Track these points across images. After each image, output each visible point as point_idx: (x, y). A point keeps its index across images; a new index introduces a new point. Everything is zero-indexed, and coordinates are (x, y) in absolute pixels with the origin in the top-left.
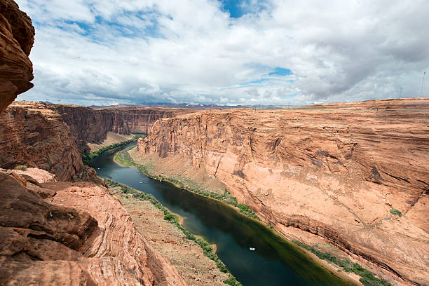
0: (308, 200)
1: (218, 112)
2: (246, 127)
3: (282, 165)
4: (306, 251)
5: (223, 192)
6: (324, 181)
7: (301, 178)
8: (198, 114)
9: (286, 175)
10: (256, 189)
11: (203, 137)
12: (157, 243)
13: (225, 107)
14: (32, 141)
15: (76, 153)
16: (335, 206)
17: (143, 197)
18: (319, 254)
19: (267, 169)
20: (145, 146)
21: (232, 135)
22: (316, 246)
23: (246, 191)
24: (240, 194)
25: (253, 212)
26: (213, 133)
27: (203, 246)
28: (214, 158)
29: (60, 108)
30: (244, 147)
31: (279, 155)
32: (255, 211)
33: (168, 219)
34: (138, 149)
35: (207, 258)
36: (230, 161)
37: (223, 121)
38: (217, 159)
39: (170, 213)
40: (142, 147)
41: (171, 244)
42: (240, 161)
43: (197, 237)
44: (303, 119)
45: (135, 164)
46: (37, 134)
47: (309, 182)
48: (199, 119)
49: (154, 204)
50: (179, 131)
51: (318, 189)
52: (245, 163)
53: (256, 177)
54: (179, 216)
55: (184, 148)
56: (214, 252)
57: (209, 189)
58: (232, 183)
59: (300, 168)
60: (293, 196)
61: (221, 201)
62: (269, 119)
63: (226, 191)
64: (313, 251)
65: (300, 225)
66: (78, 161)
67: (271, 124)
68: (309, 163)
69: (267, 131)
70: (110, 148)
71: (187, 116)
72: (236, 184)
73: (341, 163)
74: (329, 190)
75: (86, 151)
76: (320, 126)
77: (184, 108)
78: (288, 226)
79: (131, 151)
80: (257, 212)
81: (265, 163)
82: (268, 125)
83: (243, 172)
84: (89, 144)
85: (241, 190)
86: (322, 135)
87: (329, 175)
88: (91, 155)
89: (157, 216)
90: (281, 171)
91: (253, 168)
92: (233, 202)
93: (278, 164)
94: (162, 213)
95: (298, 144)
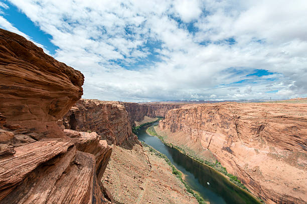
0: (302, 184)
1: (209, 105)
2: (231, 115)
3: (268, 147)
5: (214, 162)
7: (291, 161)
8: (195, 106)
9: (276, 157)
10: (244, 164)
11: (199, 121)
12: (167, 189)
13: (215, 102)
14: (112, 119)
15: (129, 126)
17: (160, 155)
19: (253, 149)
20: (163, 124)
21: (220, 121)
23: (234, 164)
24: (229, 165)
25: (241, 183)
26: (205, 118)
27: (199, 200)
28: (207, 136)
29: (125, 104)
30: (231, 130)
31: (264, 138)
32: (244, 182)
33: (175, 173)
34: (159, 126)
36: (219, 139)
37: (213, 111)
38: (209, 137)
39: (177, 170)
40: (161, 125)
41: (176, 192)
42: (228, 140)
43: (195, 193)
44: (287, 110)
45: (157, 135)
46: (114, 116)
47: (302, 167)
48: (196, 110)
49: (167, 161)
50: (183, 117)
52: (232, 142)
53: (242, 154)
54: (182, 173)
55: (186, 128)
57: (201, 157)
58: (222, 155)
59: (289, 152)
60: (284, 177)
61: (214, 168)
62: (252, 110)
63: (217, 161)
66: (130, 131)
67: (254, 114)
68: (299, 149)
69: (251, 119)
70: (145, 125)
71: (188, 108)
72: (225, 157)
75: (134, 126)
77: (186, 102)
79: (155, 127)
80: (246, 184)
81: (251, 143)
82: (251, 114)
83: (231, 149)
84: (136, 122)
85: (230, 162)
88: (136, 129)
89: (168, 170)
90: (267, 152)
91: (239, 146)
92: (224, 171)
93: (264, 146)
94: (171, 169)
95: (284, 131)
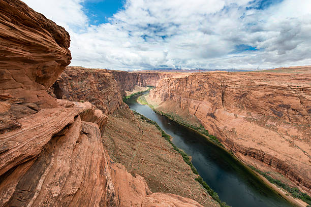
0: (265, 140)
2: (220, 84)
3: (245, 112)
4: (258, 174)
5: (199, 126)
6: (282, 127)
7: (261, 123)
8: (186, 75)
9: (250, 120)
10: (223, 127)
11: (189, 90)
12: (157, 148)
14: (101, 89)
15: (119, 96)
16: (291, 148)
17: (151, 122)
18: (269, 179)
19: (233, 114)
21: (209, 90)
22: (268, 173)
23: (215, 127)
24: (211, 128)
25: (219, 141)
26: (195, 87)
27: (184, 156)
28: (195, 104)
29: (114, 72)
30: (217, 98)
31: (244, 105)
32: (221, 141)
33: (164, 136)
34: (150, 96)
35: (185, 163)
36: (205, 106)
37: (203, 80)
38: (197, 105)
39: (166, 133)
40: (152, 94)
41: (164, 151)
42: (213, 107)
43: (180, 150)
44: (269, 79)
46: (103, 85)
47: (268, 127)
48: (187, 79)
49: (157, 127)
50: (174, 86)
51: (275, 133)
52: (216, 108)
53: (224, 119)
54: (170, 136)
55: (176, 96)
56: (190, 161)
57: (190, 123)
58: (206, 120)
59: (262, 116)
60: (253, 135)
61: (198, 131)
62: (239, 79)
63: (201, 125)
64: (265, 176)
65: (256, 156)
66: (121, 100)
67: (240, 83)
68: (270, 113)
69: (236, 88)
70: (136, 94)
71: (180, 77)
72: (208, 122)
73: (302, 115)
74: (287, 134)
75: (125, 95)
76: (285, 85)
78: (245, 155)
79: (146, 97)
81: (232, 110)
82: (237, 83)
83: (215, 114)
84: (126, 92)
85: (212, 126)
86: (286, 92)
87: (288, 123)
88: (127, 98)
89: (158, 134)
90: (244, 116)
91: (222, 112)
92: (206, 133)
93: (242, 111)
94: (161, 133)
95: (262, 98)
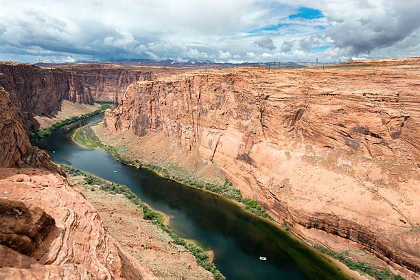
0: (338, 194)
1: (216, 72)
2: (255, 93)
3: (304, 146)
4: (332, 259)
5: (222, 183)
6: (360, 168)
7: (329, 164)
8: (188, 75)
9: (310, 160)
10: (268, 179)
11: (196, 108)
12: (135, 249)
13: (226, 65)
15: (19, 129)
16: (375, 201)
17: (114, 189)
18: (349, 264)
19: (283, 152)
20: (114, 119)
21: (236, 105)
22: (347, 253)
23: (253, 181)
24: (246, 185)
25: (262, 209)
26: (208, 102)
27: (195, 253)
28: (210, 137)
30: (252, 122)
31: (300, 133)
32: (266, 207)
33: (149, 218)
34: (106, 125)
35: (200, 268)
36: (232, 140)
37: (224, 85)
38: (215, 138)
39: (151, 210)
40: (111, 121)
41: (153, 251)
42: (246, 141)
43: (188, 242)
44: (336, 82)
45: (101, 146)
47: (340, 170)
48: (189, 83)
49: (130, 198)
50: (162, 99)
51: (351, 179)
52: (253, 143)
53: (268, 163)
54: (163, 214)
55: (168, 123)
56: (210, 261)
57: (204, 179)
58: (235, 171)
59: (329, 151)
60: (318, 188)
61: (221, 195)
62: (288, 83)
63: (227, 181)
64: (341, 259)
65: (326, 226)
66: (24, 141)
67: (291, 89)
68: (340, 143)
69: (284, 100)
70: (67, 122)
71: (173, 78)
72: (240, 172)
73: (386, 144)
74: (368, 180)
75: (34, 127)
76: (359, 92)
77: (169, 65)
78: (309, 228)
79: (96, 128)
80: (268, 209)
81: (281, 143)
82: (286, 90)
83: (251, 156)
84: (37, 118)
85: (247, 180)
86: (361, 105)
87: (368, 159)
88: (42, 133)
89: (133, 214)
90: (302, 155)
91: (264, 150)
92: (237, 195)
93: (299, 144)
94: (141, 210)
95: (326, 118)
